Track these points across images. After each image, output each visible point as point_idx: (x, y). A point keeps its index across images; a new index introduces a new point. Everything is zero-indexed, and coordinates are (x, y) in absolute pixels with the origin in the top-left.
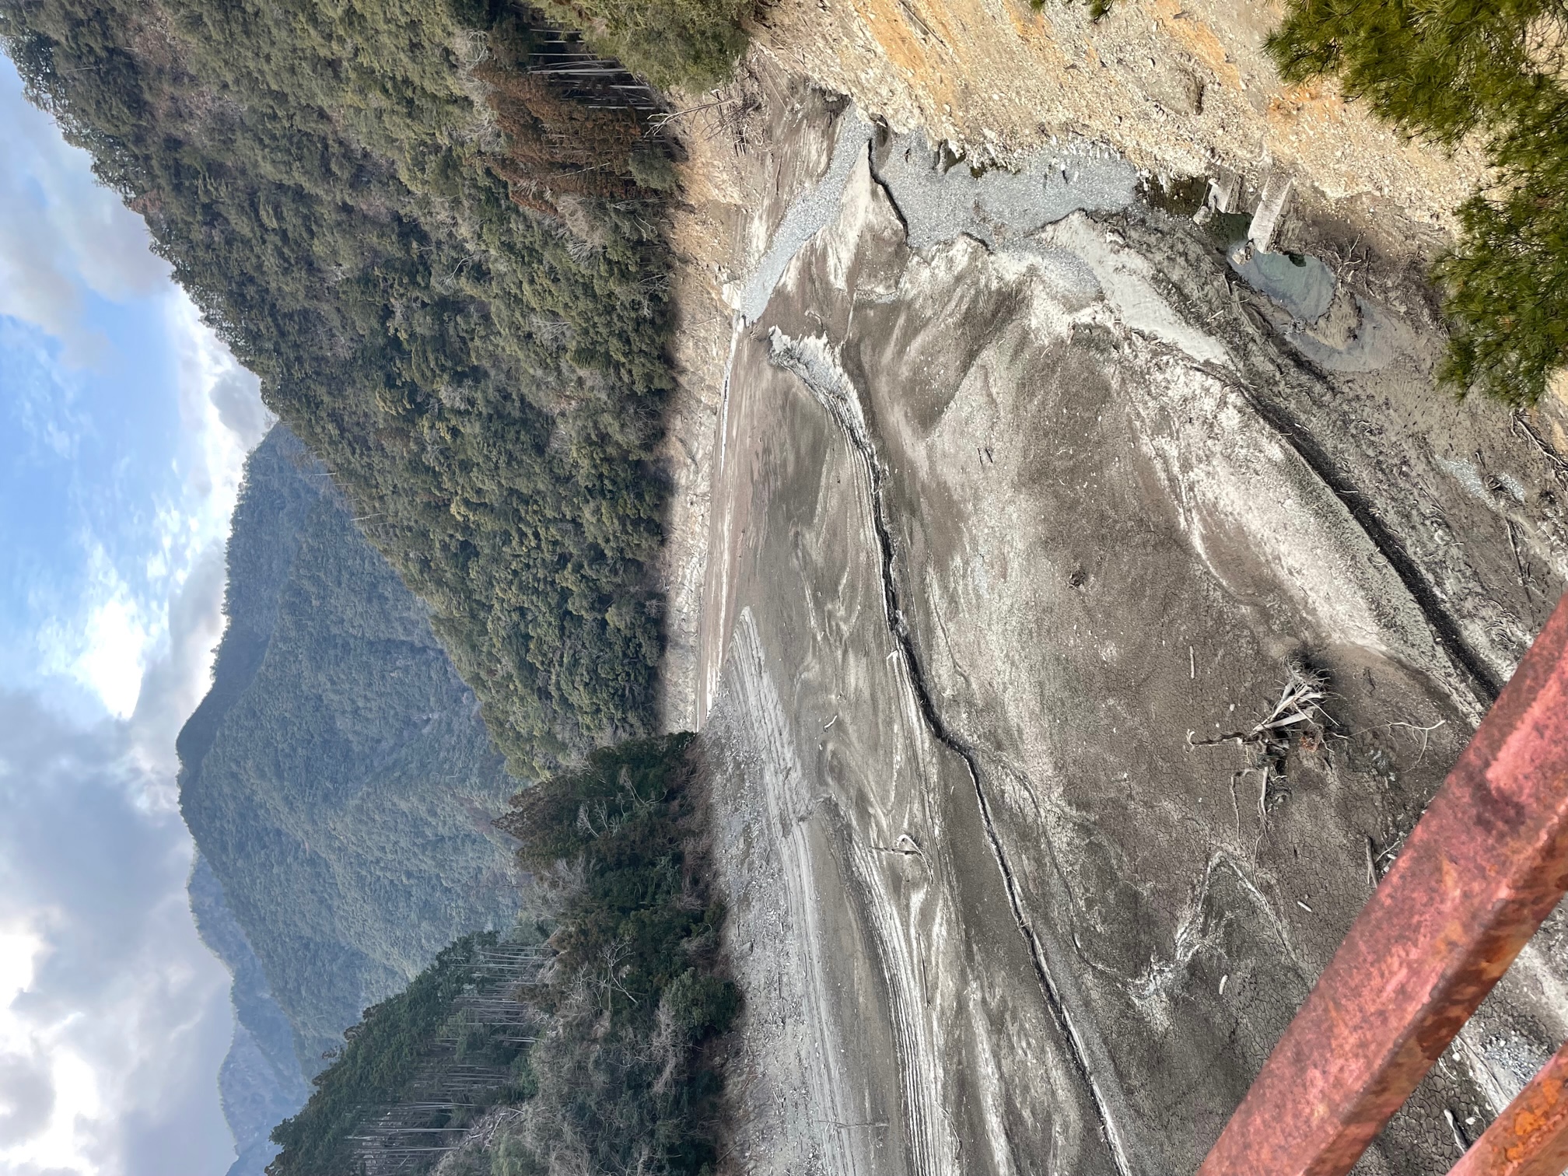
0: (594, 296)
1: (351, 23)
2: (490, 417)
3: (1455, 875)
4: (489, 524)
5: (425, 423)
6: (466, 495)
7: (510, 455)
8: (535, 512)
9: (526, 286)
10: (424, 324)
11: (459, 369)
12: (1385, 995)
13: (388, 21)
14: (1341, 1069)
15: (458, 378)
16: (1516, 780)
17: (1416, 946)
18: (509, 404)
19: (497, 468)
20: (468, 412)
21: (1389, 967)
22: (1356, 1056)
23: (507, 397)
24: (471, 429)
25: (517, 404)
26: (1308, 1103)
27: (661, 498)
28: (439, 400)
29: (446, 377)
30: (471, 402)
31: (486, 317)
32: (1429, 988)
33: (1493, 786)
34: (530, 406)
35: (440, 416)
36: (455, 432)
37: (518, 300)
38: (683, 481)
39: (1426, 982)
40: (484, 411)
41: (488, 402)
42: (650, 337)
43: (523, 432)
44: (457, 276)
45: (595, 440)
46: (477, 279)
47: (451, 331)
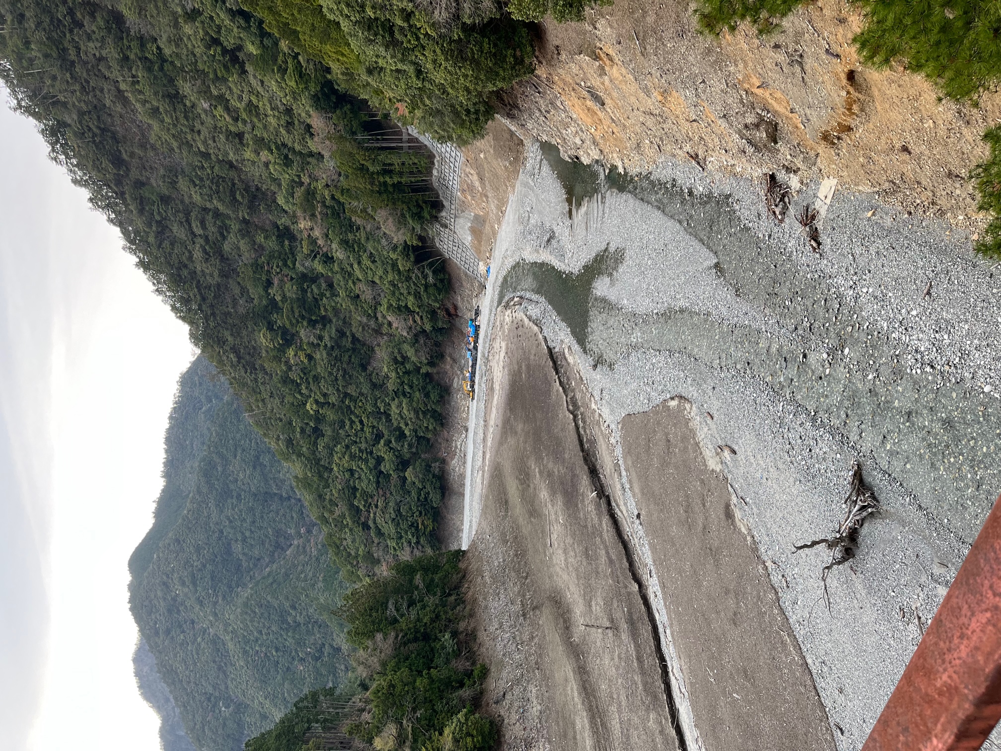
0: (399, 270)
1: (250, 111)
2: (332, 347)
4: (330, 415)
5: (291, 352)
6: (316, 397)
7: (345, 371)
8: (360, 407)
9: (356, 266)
10: (291, 291)
11: (314, 318)
13: (272, 109)
15: (312, 323)
18: (344, 339)
19: (337, 379)
20: (319, 345)
23: (343, 335)
24: (320, 355)
25: (350, 340)
27: (442, 397)
28: (300, 338)
29: (305, 323)
30: (321, 338)
31: (331, 286)
34: (358, 339)
35: (301, 348)
36: (310, 357)
37: (350, 275)
38: (455, 385)
40: (329, 345)
41: (331, 338)
42: (434, 295)
43: (353, 357)
44: (313, 260)
45: (399, 361)
46: (325, 262)
47: (309, 294)
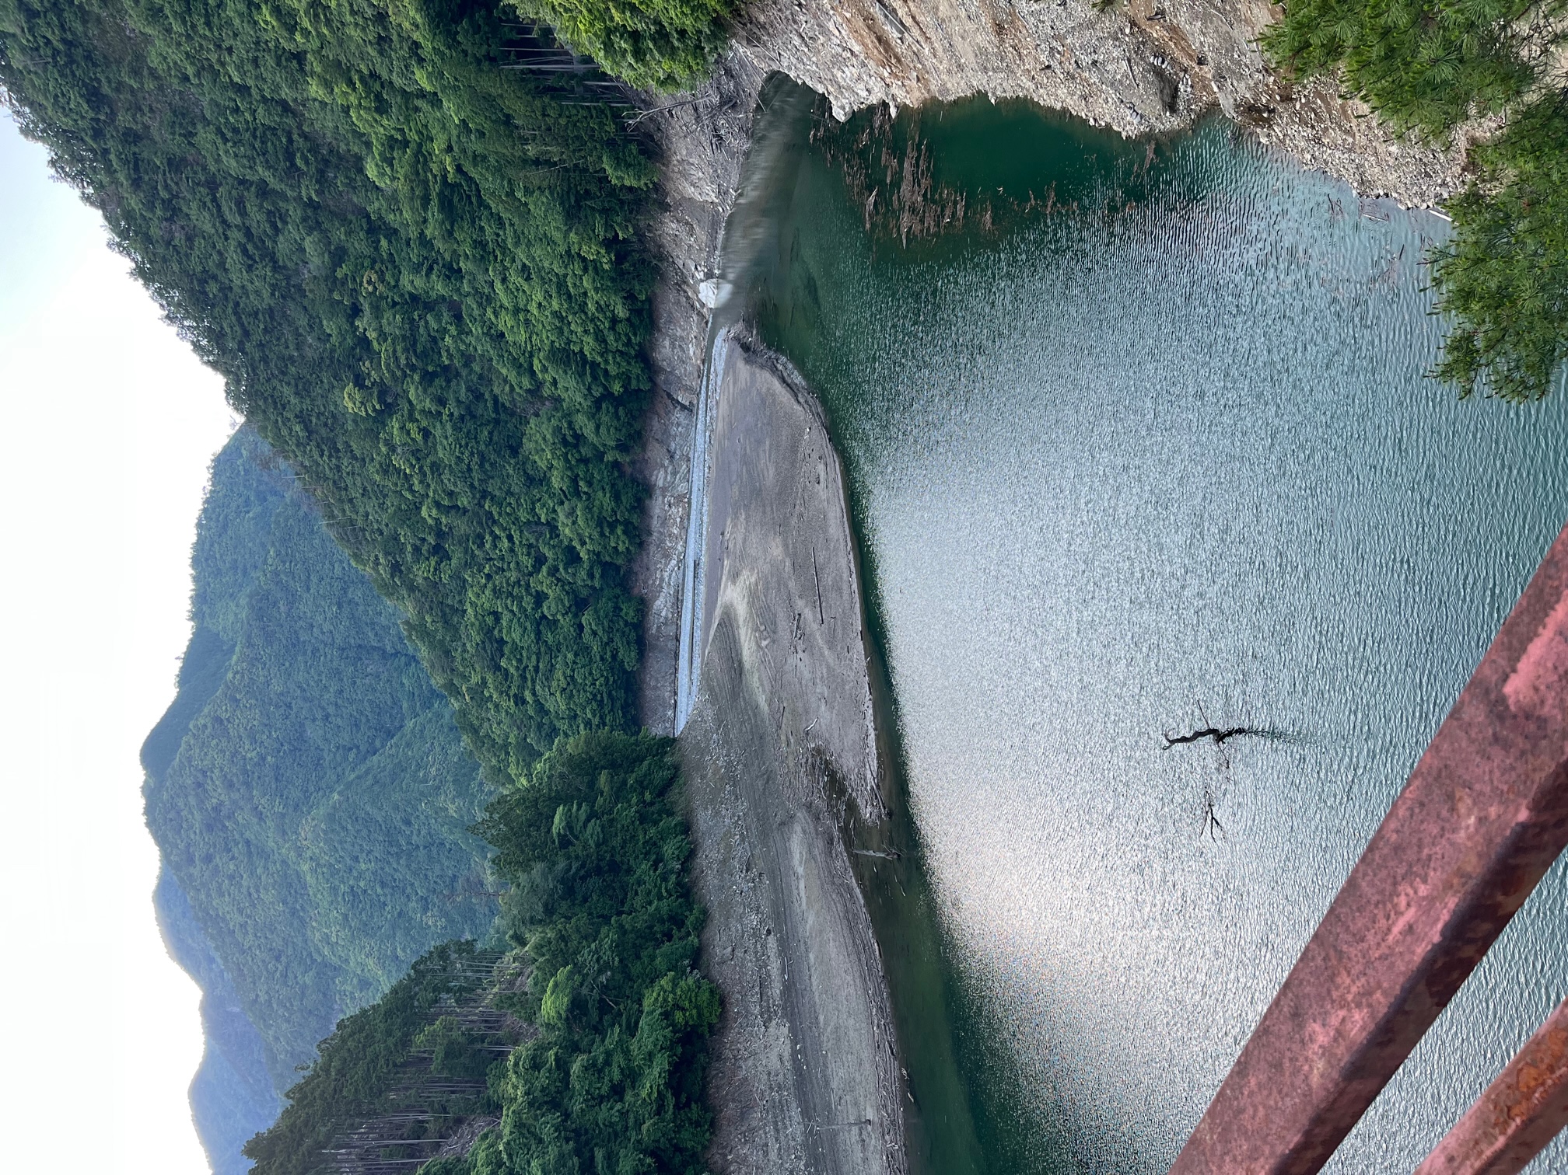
0: (570, 296)
1: (316, 15)
2: (462, 418)
3: (1469, 801)
4: (462, 526)
5: (395, 424)
6: (437, 497)
7: (483, 457)
8: (508, 514)
9: (498, 285)
10: (393, 321)
11: (430, 369)
12: (1390, 938)
13: (353, 13)
14: (1343, 1020)
15: (428, 378)
16: (1536, 689)
17: (1425, 881)
18: (481, 405)
19: (469, 470)
20: (439, 414)
21: (1395, 906)
22: (1359, 1005)
23: (479, 397)
24: (442, 430)
25: (490, 405)
26: (1306, 1059)
27: (639, 500)
28: (410, 402)
29: (416, 377)
30: (442, 402)
31: (458, 318)
32: (1440, 926)
33: (1511, 701)
34: (503, 404)
35: (412, 419)
36: (426, 433)
37: (489, 300)
38: (660, 483)
39: (1438, 919)
40: (456, 414)
41: (459, 402)
42: (627, 335)
43: (496, 433)
44: (428, 275)
45: (570, 441)
46: (449, 278)
47: (421, 330)
